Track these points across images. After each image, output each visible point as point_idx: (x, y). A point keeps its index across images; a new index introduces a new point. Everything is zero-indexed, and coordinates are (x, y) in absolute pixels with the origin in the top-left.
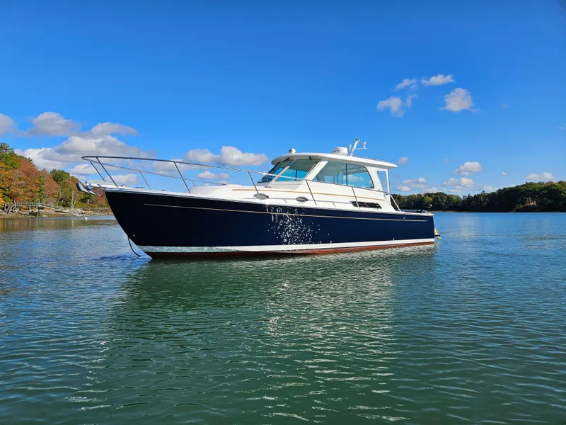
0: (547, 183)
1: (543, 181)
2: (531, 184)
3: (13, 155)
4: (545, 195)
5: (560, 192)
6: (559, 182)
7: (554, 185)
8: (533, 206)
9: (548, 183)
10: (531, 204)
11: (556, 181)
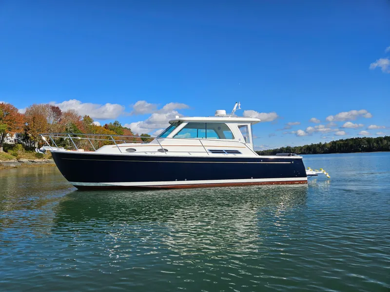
3: (120, 127)
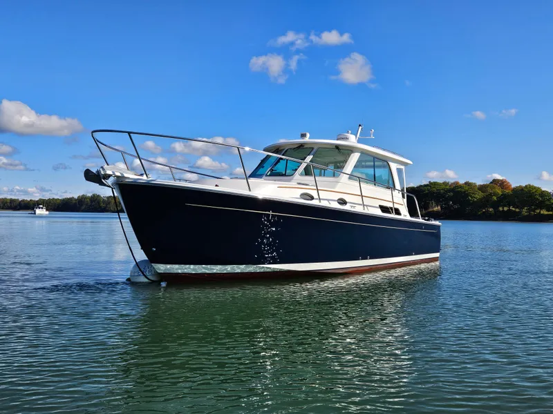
0: (452, 184)
1: (447, 181)
2: (435, 183)
4: (451, 198)
5: (467, 195)
6: (466, 183)
7: (461, 187)
8: (437, 212)
9: (454, 183)
10: (436, 209)
11: (462, 182)
